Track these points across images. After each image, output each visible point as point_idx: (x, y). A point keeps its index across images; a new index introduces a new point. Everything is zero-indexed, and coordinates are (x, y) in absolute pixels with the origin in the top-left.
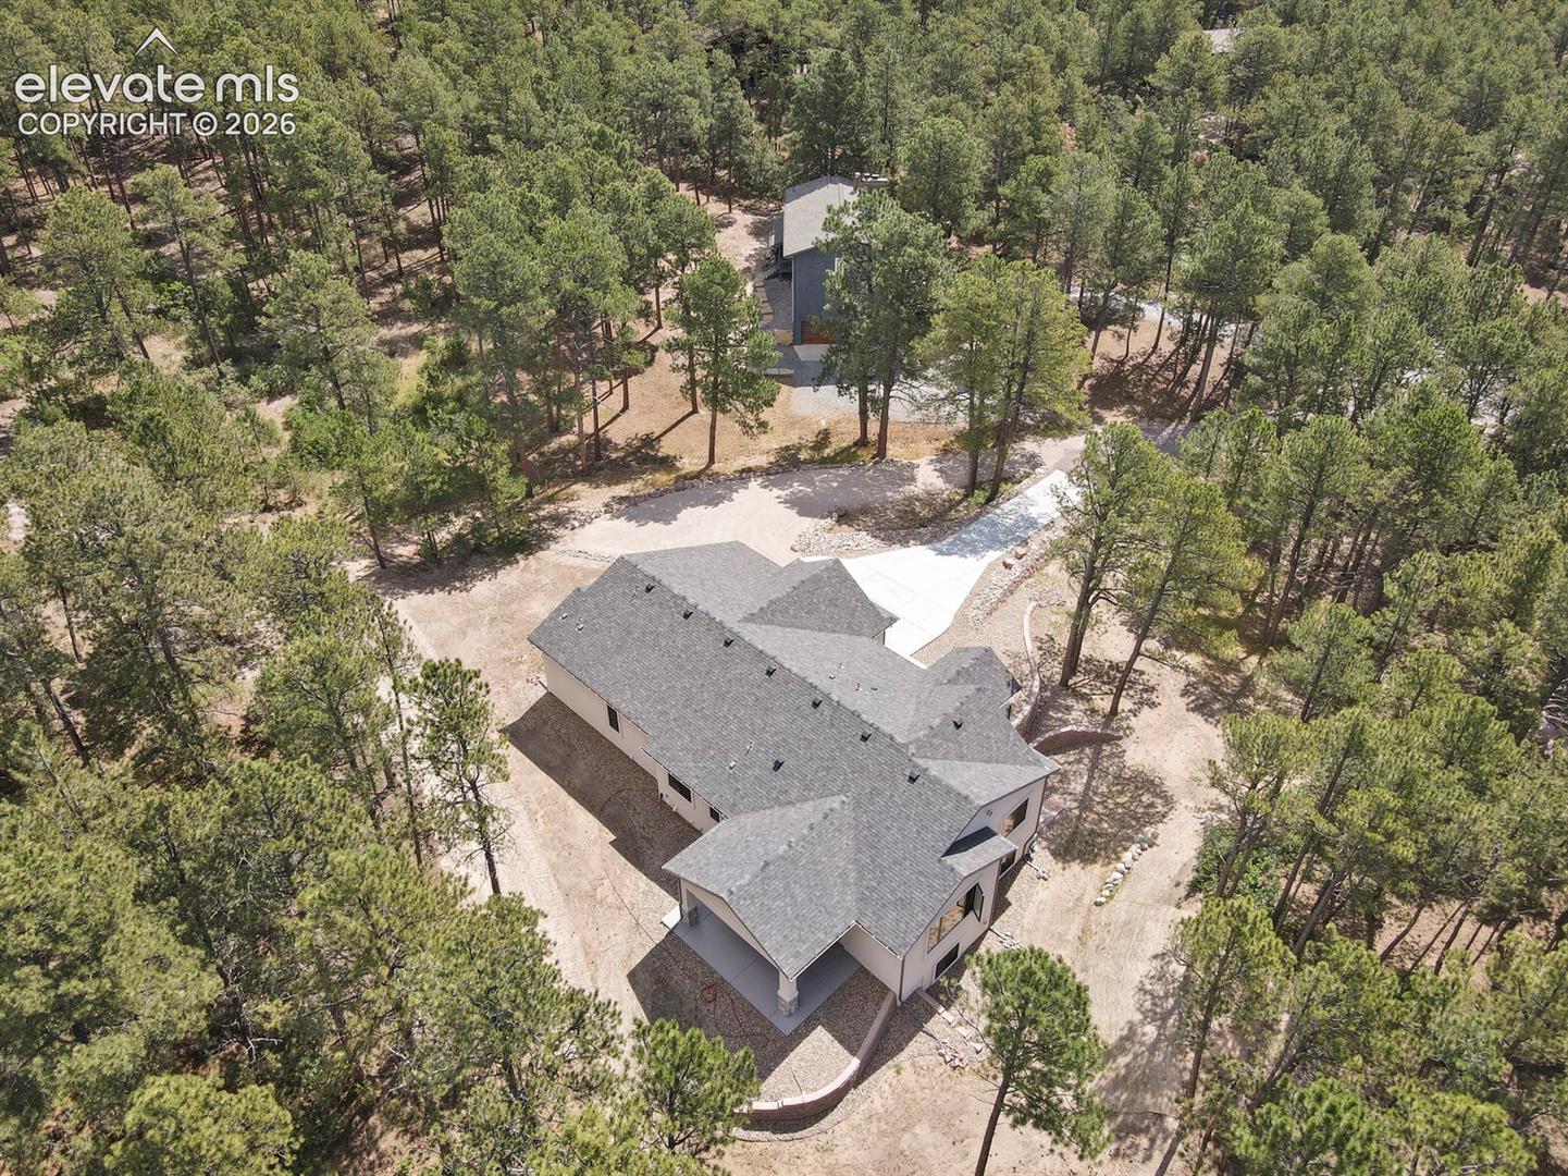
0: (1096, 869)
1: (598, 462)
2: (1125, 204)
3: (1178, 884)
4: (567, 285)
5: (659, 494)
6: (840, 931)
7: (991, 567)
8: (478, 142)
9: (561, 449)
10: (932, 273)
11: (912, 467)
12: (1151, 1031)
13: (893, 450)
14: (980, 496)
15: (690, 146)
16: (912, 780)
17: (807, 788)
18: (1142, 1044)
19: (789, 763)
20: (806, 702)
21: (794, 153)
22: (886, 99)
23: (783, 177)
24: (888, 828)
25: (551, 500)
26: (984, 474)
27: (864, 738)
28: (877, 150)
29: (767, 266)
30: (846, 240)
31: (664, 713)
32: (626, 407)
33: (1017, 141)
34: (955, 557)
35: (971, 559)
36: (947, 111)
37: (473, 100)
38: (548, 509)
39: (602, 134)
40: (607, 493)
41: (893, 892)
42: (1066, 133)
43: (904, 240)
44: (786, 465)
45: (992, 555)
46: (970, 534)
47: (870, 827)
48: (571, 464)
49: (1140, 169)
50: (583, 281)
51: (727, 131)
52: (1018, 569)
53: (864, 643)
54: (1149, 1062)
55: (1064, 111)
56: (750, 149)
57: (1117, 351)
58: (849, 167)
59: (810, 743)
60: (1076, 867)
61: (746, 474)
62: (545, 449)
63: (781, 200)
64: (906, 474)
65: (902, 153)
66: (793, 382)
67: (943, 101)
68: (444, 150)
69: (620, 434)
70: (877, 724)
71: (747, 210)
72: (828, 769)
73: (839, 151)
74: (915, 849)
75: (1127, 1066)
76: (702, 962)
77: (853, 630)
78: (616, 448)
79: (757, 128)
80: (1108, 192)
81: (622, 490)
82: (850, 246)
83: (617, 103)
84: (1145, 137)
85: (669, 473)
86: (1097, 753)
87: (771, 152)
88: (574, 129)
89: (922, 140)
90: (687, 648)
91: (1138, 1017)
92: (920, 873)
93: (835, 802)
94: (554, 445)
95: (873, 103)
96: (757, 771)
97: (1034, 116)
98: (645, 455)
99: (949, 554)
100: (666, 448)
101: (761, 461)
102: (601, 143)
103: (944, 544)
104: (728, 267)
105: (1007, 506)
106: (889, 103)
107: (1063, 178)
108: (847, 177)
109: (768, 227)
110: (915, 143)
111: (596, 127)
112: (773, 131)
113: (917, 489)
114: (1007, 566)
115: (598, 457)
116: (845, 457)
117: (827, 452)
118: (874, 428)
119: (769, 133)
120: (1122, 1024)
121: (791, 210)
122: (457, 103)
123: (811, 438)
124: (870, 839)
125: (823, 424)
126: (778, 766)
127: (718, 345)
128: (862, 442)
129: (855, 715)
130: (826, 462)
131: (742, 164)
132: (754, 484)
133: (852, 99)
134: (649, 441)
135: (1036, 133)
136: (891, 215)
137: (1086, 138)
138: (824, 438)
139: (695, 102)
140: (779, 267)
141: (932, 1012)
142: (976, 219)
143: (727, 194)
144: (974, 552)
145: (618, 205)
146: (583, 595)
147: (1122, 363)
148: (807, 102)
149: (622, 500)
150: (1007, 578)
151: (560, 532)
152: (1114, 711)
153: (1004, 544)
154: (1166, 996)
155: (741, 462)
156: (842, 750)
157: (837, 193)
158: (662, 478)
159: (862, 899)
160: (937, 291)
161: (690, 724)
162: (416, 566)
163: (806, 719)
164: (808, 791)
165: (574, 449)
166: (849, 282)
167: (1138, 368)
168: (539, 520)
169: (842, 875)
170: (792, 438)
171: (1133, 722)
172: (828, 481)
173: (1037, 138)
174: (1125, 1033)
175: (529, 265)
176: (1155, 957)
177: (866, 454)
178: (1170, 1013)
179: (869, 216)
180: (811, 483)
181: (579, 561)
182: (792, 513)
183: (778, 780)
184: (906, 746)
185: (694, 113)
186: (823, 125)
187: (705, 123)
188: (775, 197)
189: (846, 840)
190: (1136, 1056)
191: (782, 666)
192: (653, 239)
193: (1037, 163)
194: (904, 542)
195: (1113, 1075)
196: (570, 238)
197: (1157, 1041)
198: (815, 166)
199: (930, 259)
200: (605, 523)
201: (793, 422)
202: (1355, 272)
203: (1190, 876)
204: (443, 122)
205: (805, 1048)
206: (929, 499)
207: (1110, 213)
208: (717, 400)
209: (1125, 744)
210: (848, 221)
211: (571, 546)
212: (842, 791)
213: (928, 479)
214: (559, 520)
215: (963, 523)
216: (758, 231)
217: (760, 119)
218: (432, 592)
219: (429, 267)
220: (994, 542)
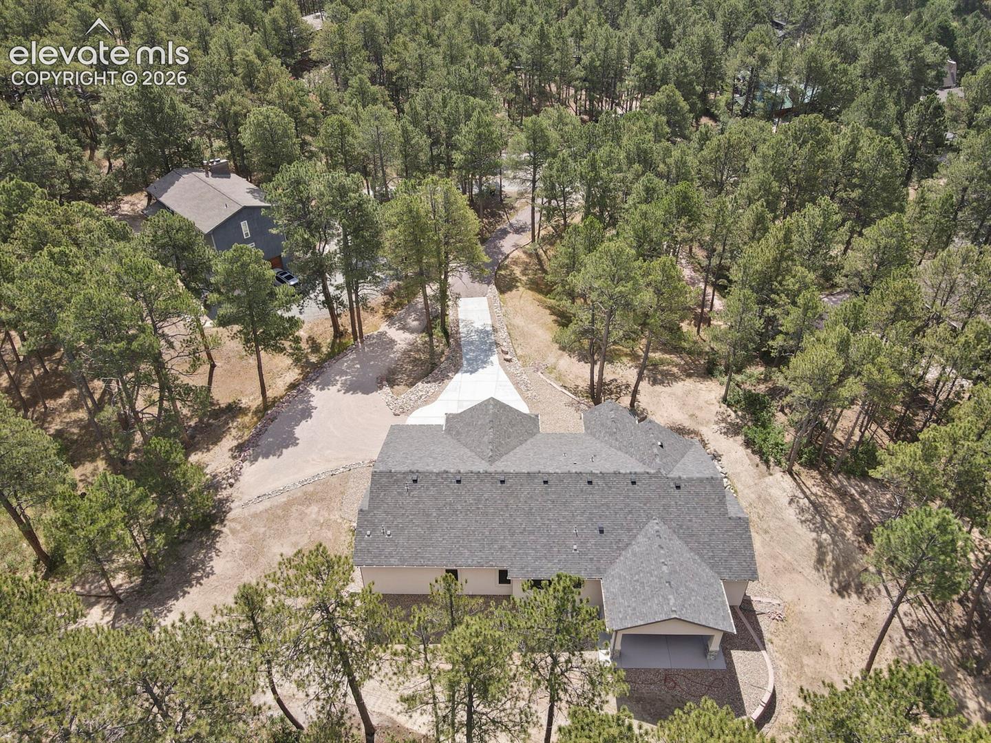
3: (757, 466)
5: (260, 431)
7: (505, 366)
11: (383, 334)
12: (825, 536)
14: (438, 332)
16: (678, 487)
17: (629, 530)
18: (829, 545)
19: (606, 524)
20: (583, 484)
24: (690, 521)
27: (634, 483)
31: (501, 548)
34: (480, 370)
35: (489, 367)
40: (222, 450)
41: (724, 551)
44: (312, 370)
45: (495, 359)
46: (469, 354)
47: (681, 527)
52: (515, 360)
54: (840, 550)
59: (607, 505)
61: (297, 388)
62: (135, 446)
64: (385, 340)
70: (633, 471)
72: (630, 512)
74: (713, 521)
75: (833, 559)
76: (648, 671)
77: (531, 434)
81: (229, 442)
85: (246, 415)
90: (478, 500)
91: (814, 535)
92: (727, 531)
96: (593, 541)
98: (214, 411)
99: (476, 370)
101: (292, 376)
103: (466, 367)
113: (402, 345)
114: (508, 361)
116: (338, 347)
117: (325, 350)
120: (811, 543)
123: (305, 346)
124: (687, 532)
125: (305, 335)
126: (601, 530)
128: (340, 334)
129: (617, 474)
130: (334, 356)
132: (314, 391)
138: (313, 342)
144: (484, 362)
146: (369, 512)
149: (240, 448)
150: (517, 367)
151: (225, 493)
153: (491, 350)
154: (814, 517)
156: (628, 497)
158: (246, 420)
159: (713, 566)
161: (525, 543)
162: (143, 583)
163: (593, 494)
164: (631, 532)
169: (695, 562)
172: (352, 366)
174: (816, 545)
176: (790, 503)
177: (348, 340)
178: (823, 522)
180: (345, 373)
181: (266, 504)
182: (360, 395)
183: (609, 538)
184: (659, 472)
190: (832, 552)
191: (549, 474)
194: (446, 377)
195: (831, 568)
197: (833, 538)
200: (253, 469)
203: (757, 458)
205: (739, 668)
206: (414, 347)
211: (246, 498)
212: (649, 518)
213: (400, 336)
218: (185, 593)
220: (484, 352)
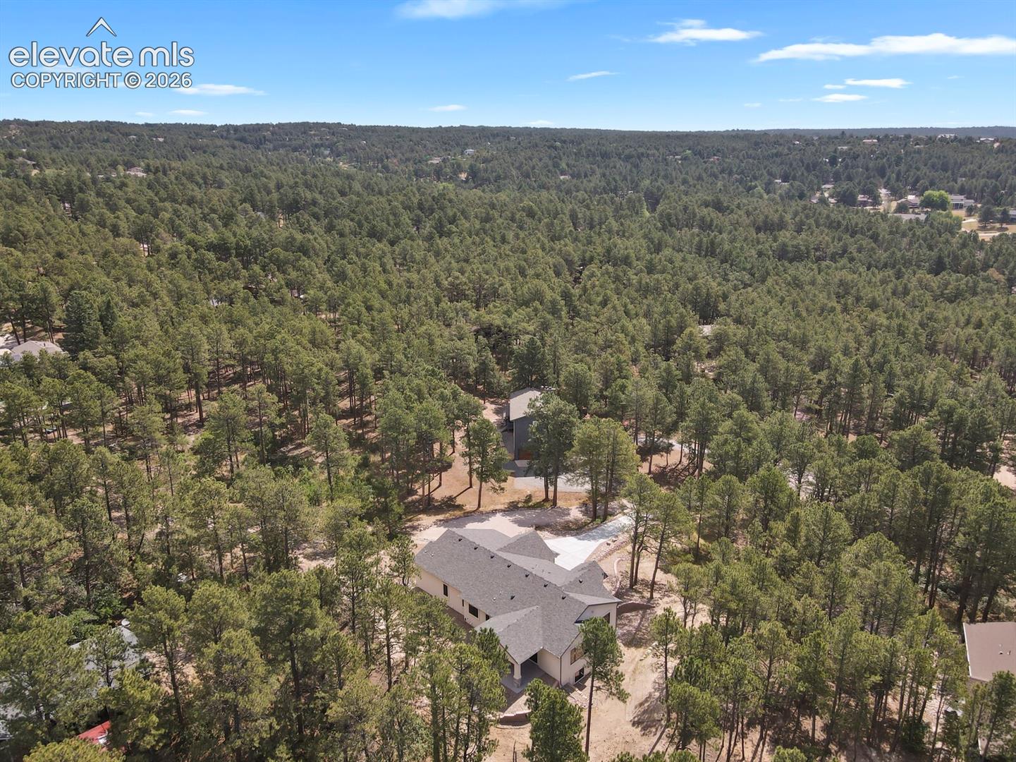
0: (642, 650)
1: (428, 506)
2: (657, 399)
4: (425, 427)
5: (457, 518)
6: (536, 650)
7: (601, 545)
8: (378, 374)
9: (412, 501)
10: (573, 424)
11: (568, 509)
12: (657, 695)
13: (559, 503)
14: (598, 521)
15: (468, 375)
16: (563, 598)
17: (524, 604)
18: (654, 698)
19: (517, 597)
20: (523, 575)
21: (514, 378)
22: (555, 355)
23: (509, 388)
24: (554, 615)
25: (410, 520)
26: (600, 513)
27: (545, 586)
28: (551, 377)
29: (502, 427)
30: (537, 412)
31: (467, 583)
32: (440, 485)
33: (612, 373)
34: (586, 541)
35: (593, 542)
36: (581, 361)
37: (377, 356)
38: (409, 524)
39: (433, 371)
40: (434, 518)
41: (556, 636)
42: (634, 370)
43: (561, 411)
44: (512, 508)
45: (602, 541)
46: (594, 533)
47: (548, 615)
48: (417, 507)
49: (667, 385)
50: (430, 426)
51: (483, 369)
52: (613, 545)
53: (546, 562)
54: (656, 704)
55: (635, 361)
56: (494, 376)
57: (663, 464)
58: (539, 384)
59: (525, 589)
60: (633, 649)
61: (494, 512)
62: (407, 500)
63: (509, 398)
64: (566, 512)
65: (562, 379)
66: (514, 475)
67: (579, 357)
68: (366, 377)
69: (438, 495)
70: (550, 581)
71: (492, 403)
72: (532, 597)
73: (534, 377)
74: (564, 621)
75: (648, 706)
77: (541, 557)
78: (437, 501)
79: (497, 367)
80: (650, 394)
81: (441, 517)
82: (539, 415)
83: (436, 358)
84: (668, 371)
85: (460, 511)
86: (644, 613)
87: (503, 378)
88: (420, 369)
89: (570, 373)
90: (476, 560)
91: (653, 690)
92: (566, 629)
93: (535, 608)
94: (410, 499)
95: (548, 357)
96: (505, 600)
97: (619, 363)
98: (449, 504)
99: (584, 540)
100: (459, 501)
101: (502, 507)
102: (433, 374)
103: (581, 536)
104: (489, 421)
105: (609, 524)
106: (556, 357)
107: (630, 388)
108: (538, 388)
109: (503, 410)
110: (567, 374)
111: (431, 368)
112: (504, 369)
113: (571, 518)
114: (608, 544)
115: (429, 504)
116: (539, 505)
117: (531, 503)
118: (551, 495)
119: (501, 370)
120: (647, 693)
121: (513, 402)
122: (370, 359)
123: (523, 498)
124: (548, 619)
125: (529, 493)
126: (512, 598)
127: (483, 454)
128: (546, 500)
129: (542, 579)
130: (529, 508)
131: (490, 383)
132: (498, 515)
133: (539, 356)
134: (451, 499)
135: (620, 369)
136: (556, 402)
137: (643, 372)
138: (529, 498)
139: (471, 357)
140: (508, 426)
141: (574, 690)
142: (595, 405)
143: (483, 396)
144: (594, 539)
145: (442, 397)
146: (433, 544)
147: (665, 468)
148: (520, 357)
149: (441, 520)
150: (608, 549)
151: (415, 532)
152: (652, 597)
153: (607, 537)
155: (492, 508)
156: (537, 590)
157: (533, 394)
158: (458, 513)
159: (545, 639)
160: (575, 431)
161: (478, 586)
163: (523, 581)
164: (524, 606)
165: (419, 501)
166: (538, 429)
167: (672, 470)
168: (406, 528)
169: (538, 631)
170: (515, 498)
171: (660, 601)
172: (531, 514)
173: (621, 372)
174: (648, 696)
175: (410, 419)
177: (548, 505)
179: (547, 402)
180: (524, 515)
182: (516, 526)
183: (512, 602)
184: (561, 587)
185: (471, 362)
186: (527, 367)
187: (474, 366)
188: (505, 397)
189: (539, 620)
190: (651, 702)
191: (514, 564)
192: (456, 411)
193: (620, 381)
194: (564, 535)
195: (643, 710)
196: (426, 410)
197: (659, 697)
198: (522, 384)
199: (572, 419)
200: (434, 528)
201: (515, 492)
202: (750, 425)
204: (365, 365)
206: (576, 522)
207: (651, 402)
208: (483, 477)
209: (655, 609)
210: (538, 404)
212: (537, 604)
213: (576, 514)
214: (414, 528)
215: (590, 530)
216: (497, 412)
217: (498, 363)
219: (349, 427)
220: (603, 536)
